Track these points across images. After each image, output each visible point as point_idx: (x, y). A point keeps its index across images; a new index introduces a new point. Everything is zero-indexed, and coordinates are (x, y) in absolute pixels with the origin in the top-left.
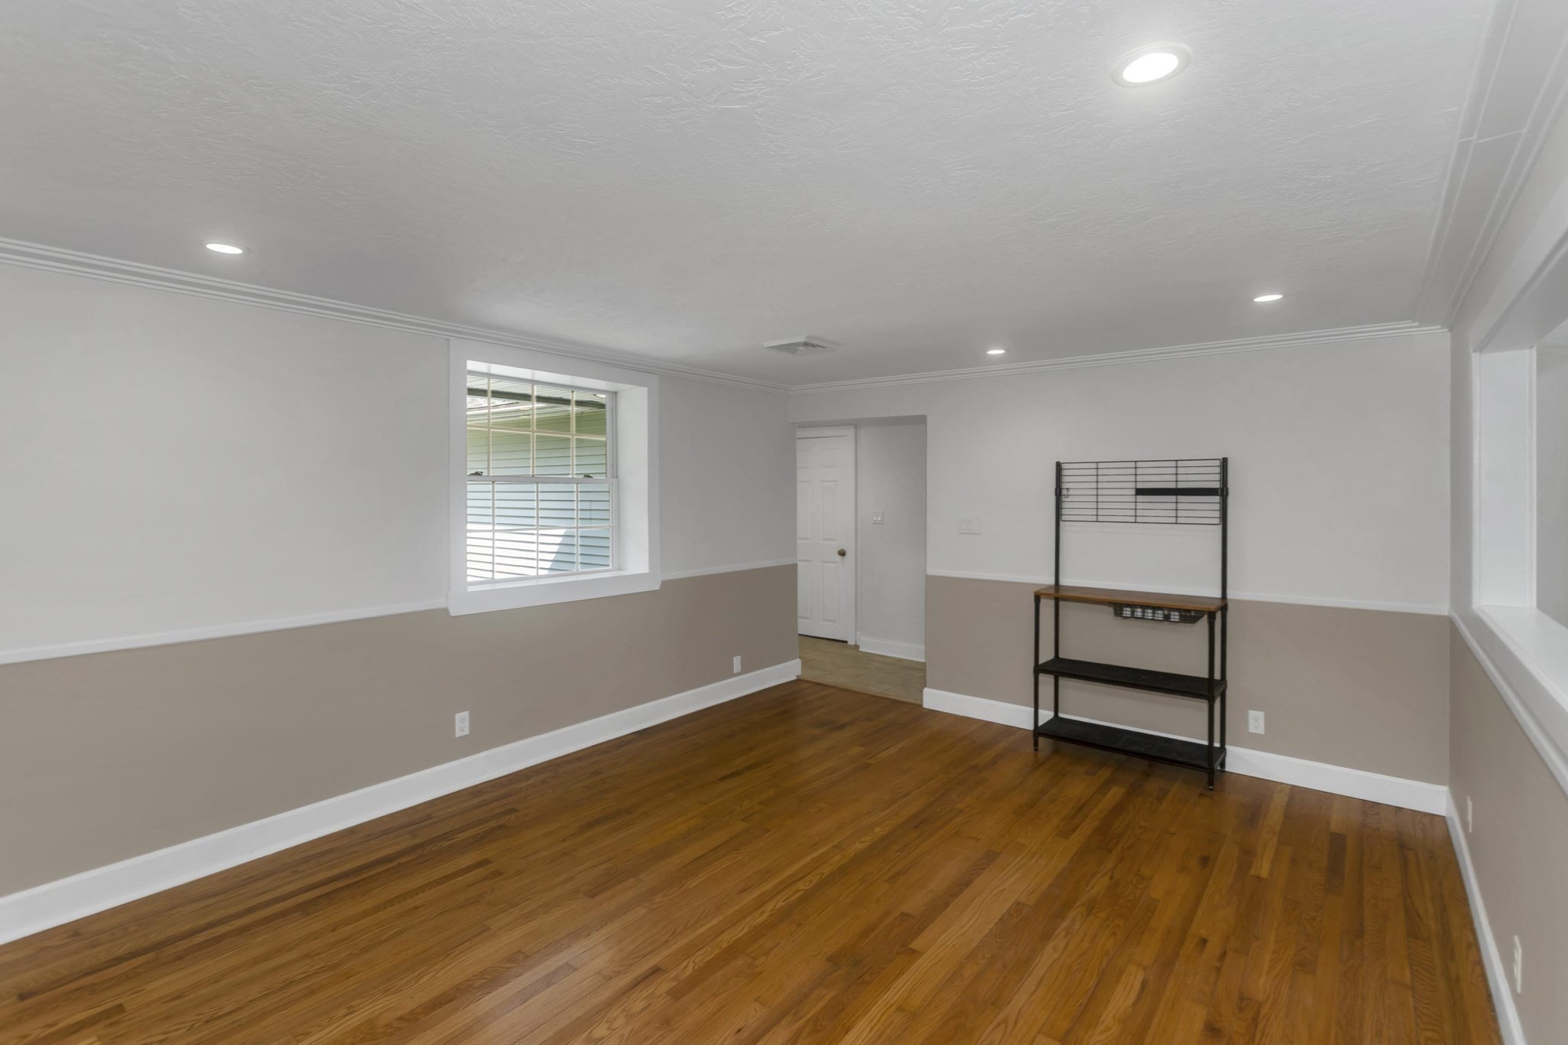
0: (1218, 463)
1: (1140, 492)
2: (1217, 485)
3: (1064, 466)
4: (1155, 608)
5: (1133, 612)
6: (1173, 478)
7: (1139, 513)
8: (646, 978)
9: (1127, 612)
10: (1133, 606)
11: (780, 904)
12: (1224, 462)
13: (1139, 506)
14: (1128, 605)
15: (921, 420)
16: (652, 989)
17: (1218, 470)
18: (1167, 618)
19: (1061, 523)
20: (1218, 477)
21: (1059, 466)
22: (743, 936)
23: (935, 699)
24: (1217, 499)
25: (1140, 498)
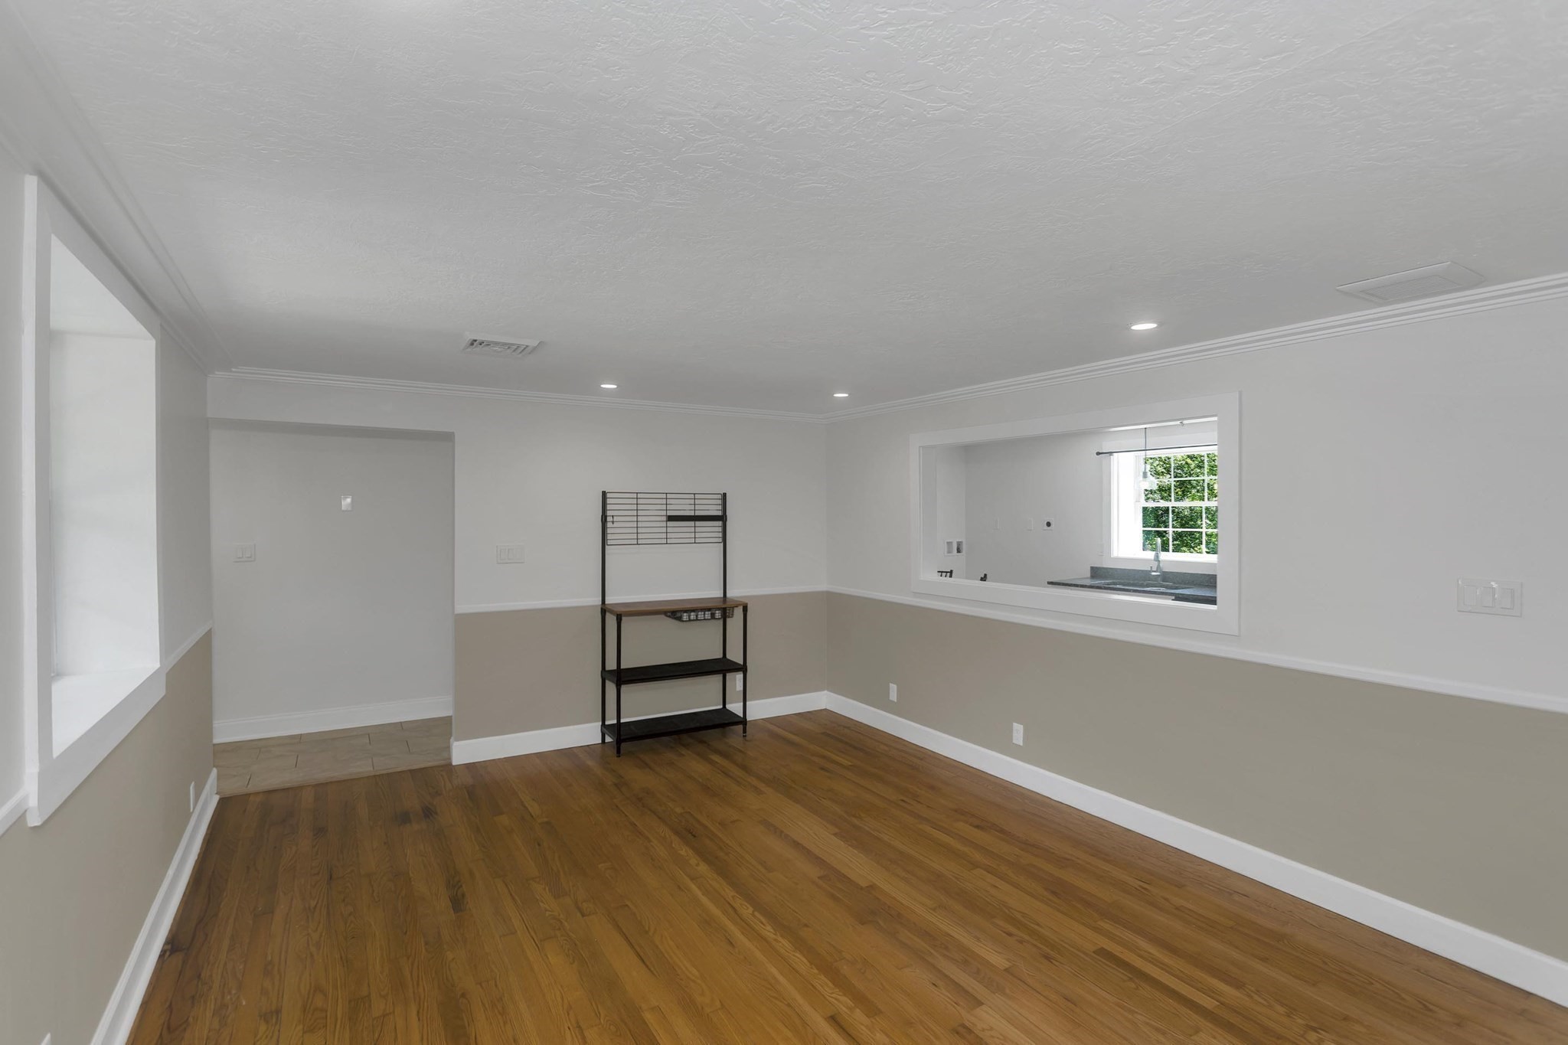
0: (720, 497)
1: (671, 518)
2: (720, 513)
3: (608, 495)
4: (704, 610)
5: (689, 616)
6: (692, 507)
7: (664, 536)
8: (843, 1029)
9: (685, 617)
10: (688, 611)
11: (769, 928)
12: (725, 495)
13: (669, 530)
14: (686, 611)
15: (448, 437)
16: (863, 1027)
17: (720, 502)
18: (713, 616)
19: (606, 547)
20: (720, 507)
21: (604, 494)
22: (804, 956)
23: (465, 752)
24: (720, 523)
25: (670, 524)
